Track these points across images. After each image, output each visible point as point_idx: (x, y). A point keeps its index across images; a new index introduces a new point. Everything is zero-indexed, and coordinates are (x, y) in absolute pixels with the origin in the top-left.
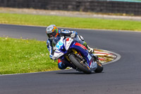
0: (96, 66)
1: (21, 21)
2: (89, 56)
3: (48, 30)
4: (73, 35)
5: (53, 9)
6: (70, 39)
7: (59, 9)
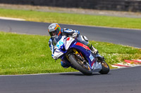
0: (100, 68)
1: (70, 20)
2: (91, 56)
4: (75, 34)
5: (102, 9)
6: (71, 38)
7: (108, 9)
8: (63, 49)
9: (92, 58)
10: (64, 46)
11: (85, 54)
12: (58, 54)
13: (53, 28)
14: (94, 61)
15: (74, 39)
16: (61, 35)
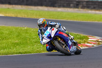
0: (75, 50)
2: (69, 42)
3: (39, 22)
4: (57, 26)
6: (55, 29)
8: (49, 37)
9: (70, 43)
10: (50, 35)
11: (65, 40)
12: (46, 41)
14: (72, 45)
15: (57, 30)
16: (47, 26)
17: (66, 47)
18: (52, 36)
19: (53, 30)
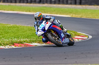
0: (68, 42)
3: (35, 15)
8: (44, 30)
10: (44, 28)
11: (58, 33)
13: (37, 15)
14: (64, 38)
15: (51, 23)
17: (58, 39)
18: (46, 29)
19: (47, 23)
